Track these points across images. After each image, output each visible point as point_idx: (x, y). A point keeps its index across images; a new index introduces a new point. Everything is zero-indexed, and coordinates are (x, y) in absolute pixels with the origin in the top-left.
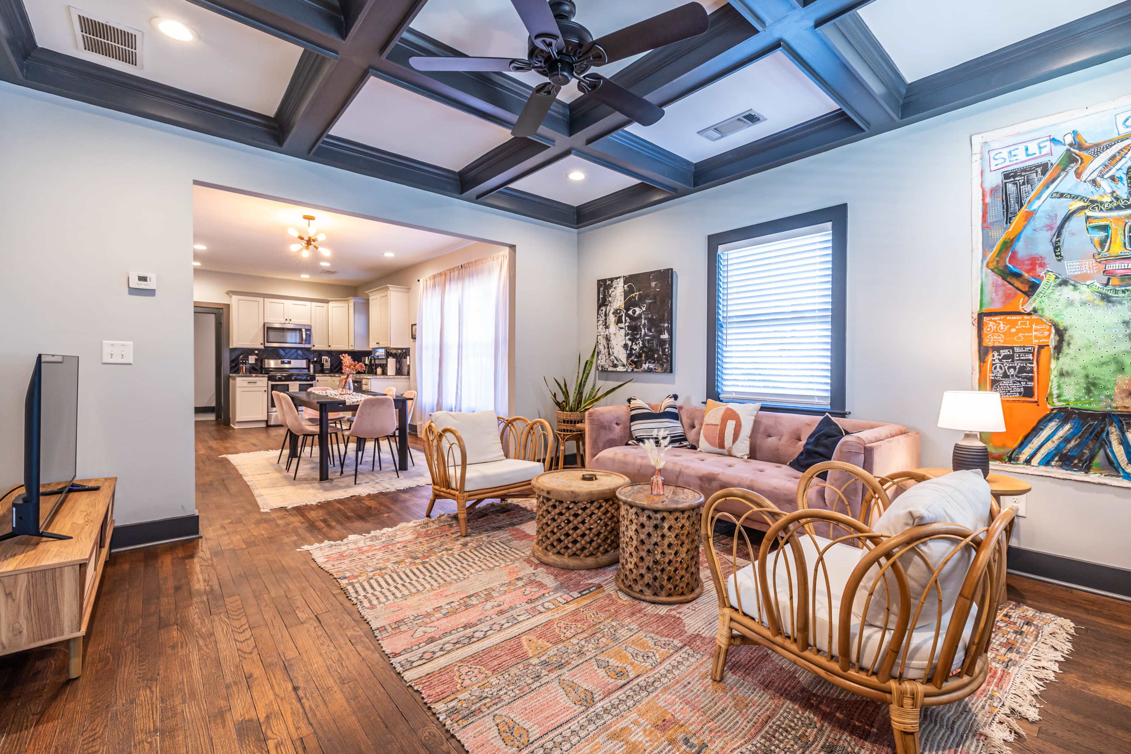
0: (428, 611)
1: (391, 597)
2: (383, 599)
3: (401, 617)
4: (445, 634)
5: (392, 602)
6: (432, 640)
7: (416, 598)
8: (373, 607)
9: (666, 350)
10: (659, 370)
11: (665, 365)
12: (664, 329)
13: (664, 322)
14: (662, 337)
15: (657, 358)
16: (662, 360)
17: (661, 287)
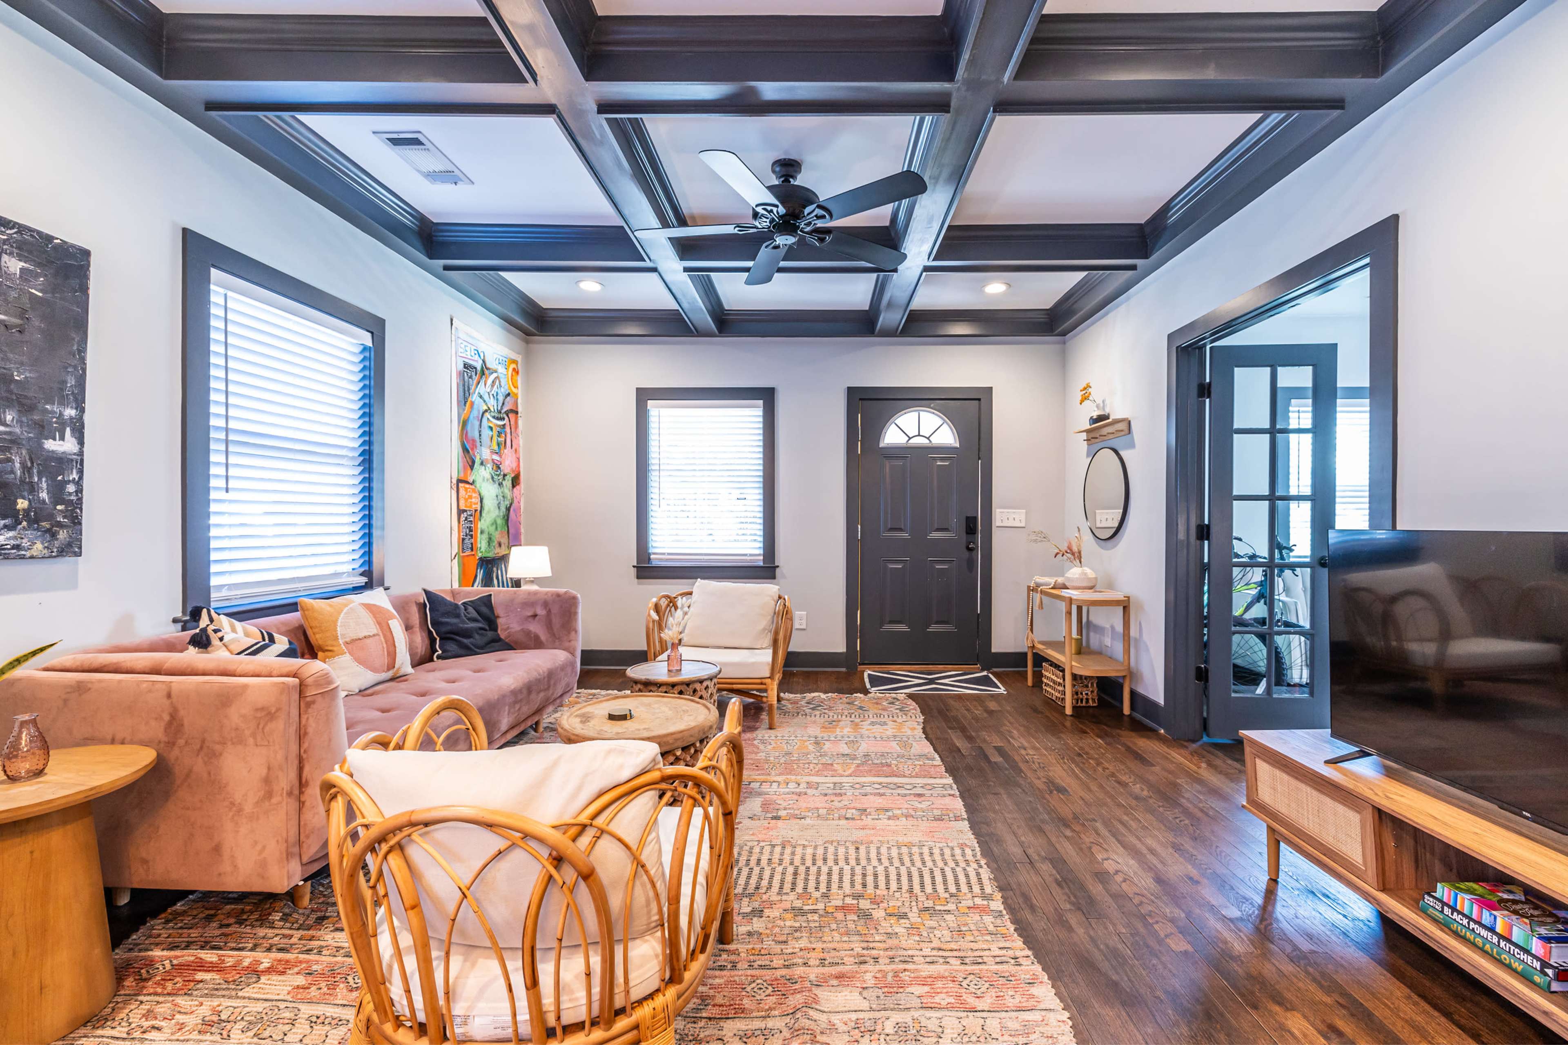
0: (904, 819)
1: (936, 851)
2: (947, 852)
3: (936, 824)
4: (905, 795)
5: (938, 845)
6: (920, 795)
7: (906, 840)
8: (962, 846)
9: (71, 488)
10: (38, 547)
11: (63, 535)
12: (63, 424)
13: (63, 402)
14: (51, 445)
15: (27, 512)
16: (50, 517)
17: (52, 288)
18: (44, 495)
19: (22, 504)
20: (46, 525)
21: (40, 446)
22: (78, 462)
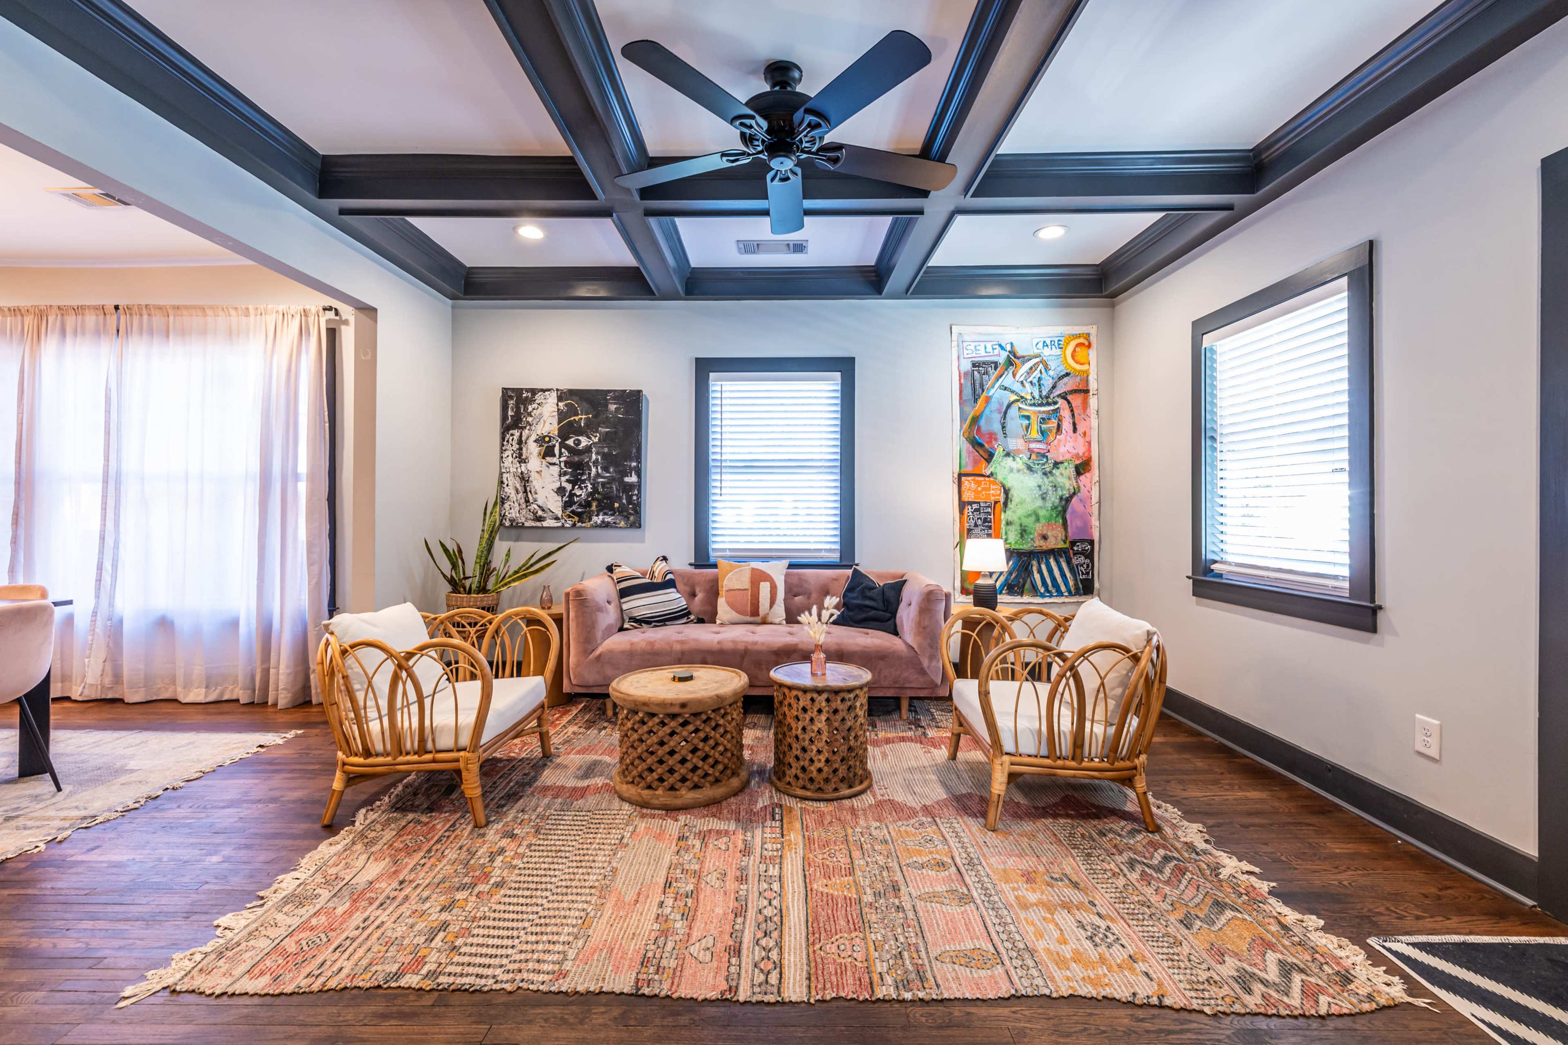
9: (635, 498)
10: (622, 524)
11: (632, 518)
12: (631, 469)
13: (631, 461)
14: (627, 479)
15: (618, 508)
16: (627, 511)
17: (626, 413)
18: (624, 501)
19: (616, 505)
20: (625, 514)
21: (623, 481)
22: (639, 485)
